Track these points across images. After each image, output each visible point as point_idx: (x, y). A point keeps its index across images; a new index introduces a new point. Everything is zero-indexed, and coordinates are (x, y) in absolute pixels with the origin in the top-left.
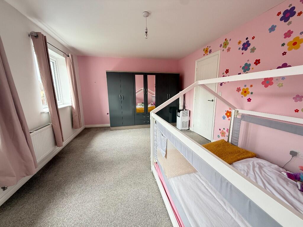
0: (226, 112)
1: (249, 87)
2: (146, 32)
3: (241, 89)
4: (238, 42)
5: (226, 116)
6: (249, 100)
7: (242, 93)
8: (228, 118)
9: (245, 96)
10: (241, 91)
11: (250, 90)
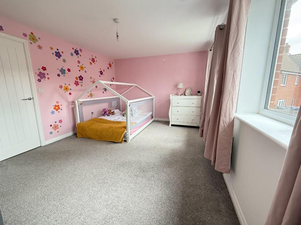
0: (54, 107)
1: (68, 85)
2: (118, 36)
3: (63, 86)
4: (50, 50)
5: (55, 110)
6: (70, 94)
7: (64, 90)
8: (58, 111)
9: (67, 91)
10: (63, 88)
11: (69, 87)
